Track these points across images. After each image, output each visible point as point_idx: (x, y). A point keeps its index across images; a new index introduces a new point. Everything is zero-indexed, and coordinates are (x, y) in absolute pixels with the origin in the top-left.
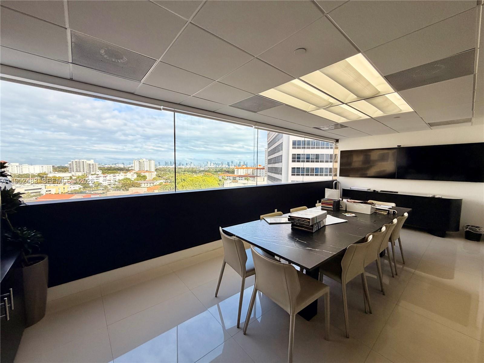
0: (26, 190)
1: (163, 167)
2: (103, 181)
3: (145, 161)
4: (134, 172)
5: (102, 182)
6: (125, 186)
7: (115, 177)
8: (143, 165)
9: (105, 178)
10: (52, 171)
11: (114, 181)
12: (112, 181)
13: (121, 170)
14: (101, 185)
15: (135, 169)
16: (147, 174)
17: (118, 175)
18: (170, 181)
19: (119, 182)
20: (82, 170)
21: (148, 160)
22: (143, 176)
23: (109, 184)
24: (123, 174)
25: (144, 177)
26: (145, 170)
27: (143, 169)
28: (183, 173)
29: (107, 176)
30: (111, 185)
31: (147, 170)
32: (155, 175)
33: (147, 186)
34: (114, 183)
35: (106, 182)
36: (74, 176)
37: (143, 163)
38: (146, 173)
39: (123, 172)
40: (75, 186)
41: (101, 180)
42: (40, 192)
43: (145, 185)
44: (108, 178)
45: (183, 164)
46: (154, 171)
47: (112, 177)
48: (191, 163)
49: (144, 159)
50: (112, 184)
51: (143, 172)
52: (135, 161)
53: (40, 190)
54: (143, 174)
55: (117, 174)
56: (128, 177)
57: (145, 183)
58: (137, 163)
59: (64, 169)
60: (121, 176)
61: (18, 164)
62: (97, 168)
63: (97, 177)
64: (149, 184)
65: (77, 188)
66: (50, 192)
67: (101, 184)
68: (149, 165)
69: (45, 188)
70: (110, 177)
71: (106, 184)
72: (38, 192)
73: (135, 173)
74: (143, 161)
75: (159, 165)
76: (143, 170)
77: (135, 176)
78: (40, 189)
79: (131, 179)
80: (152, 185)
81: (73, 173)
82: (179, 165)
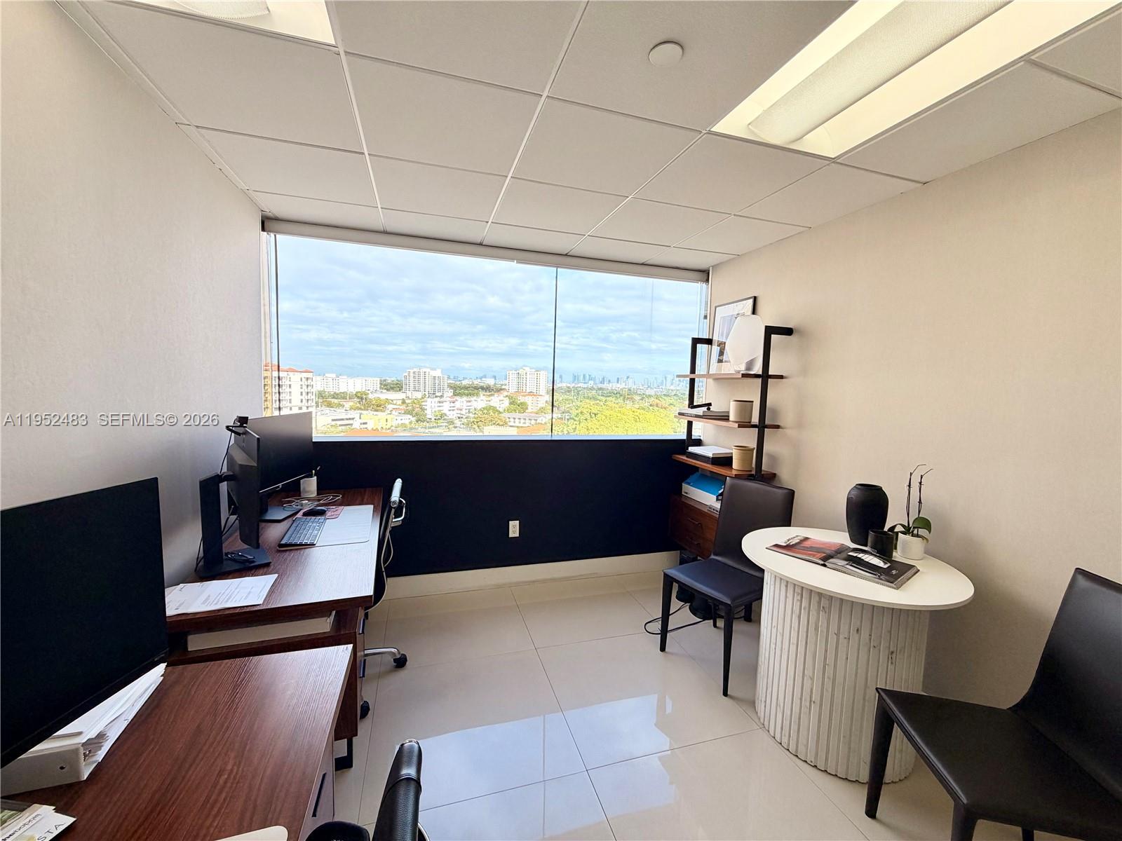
0: (333, 420)
1: (569, 385)
2: (450, 410)
3: (528, 374)
4: (506, 393)
5: (448, 413)
6: (477, 422)
7: (469, 404)
8: (524, 382)
9: (452, 405)
10: (378, 389)
11: (467, 411)
12: (464, 412)
13: (487, 389)
14: (445, 417)
15: (510, 388)
16: (529, 400)
17: (476, 401)
18: (568, 417)
19: (475, 413)
20: (422, 389)
21: (534, 370)
22: (521, 403)
23: (459, 415)
24: (484, 398)
25: (523, 407)
26: (528, 391)
27: (524, 389)
28: (604, 399)
29: (456, 400)
30: (461, 419)
31: (531, 392)
32: (544, 402)
33: (524, 425)
34: (467, 415)
35: (454, 412)
36: (410, 399)
37: (525, 376)
38: (527, 397)
39: (485, 394)
40: (403, 418)
41: (445, 408)
42: (352, 424)
43: (520, 423)
44: (458, 405)
45: (609, 381)
46: (544, 394)
47: (465, 402)
48: (628, 377)
49: (527, 369)
50: (464, 417)
51: (523, 396)
52: (511, 372)
53: (351, 422)
54: (521, 399)
55: (475, 398)
56: (492, 404)
57: (520, 419)
58: (513, 376)
59: (397, 387)
60: (480, 402)
61: (334, 376)
62: (446, 385)
63: (440, 402)
64: (527, 421)
65: (407, 422)
66: (365, 426)
67: (446, 415)
68: (535, 380)
69: (360, 418)
70: (461, 402)
71: (454, 417)
72: (349, 424)
73: (507, 396)
74: (525, 372)
75: (561, 382)
76: (524, 391)
77: (507, 402)
78: (353, 419)
79: (498, 408)
80: (533, 422)
81: (409, 394)
82: (601, 383)
